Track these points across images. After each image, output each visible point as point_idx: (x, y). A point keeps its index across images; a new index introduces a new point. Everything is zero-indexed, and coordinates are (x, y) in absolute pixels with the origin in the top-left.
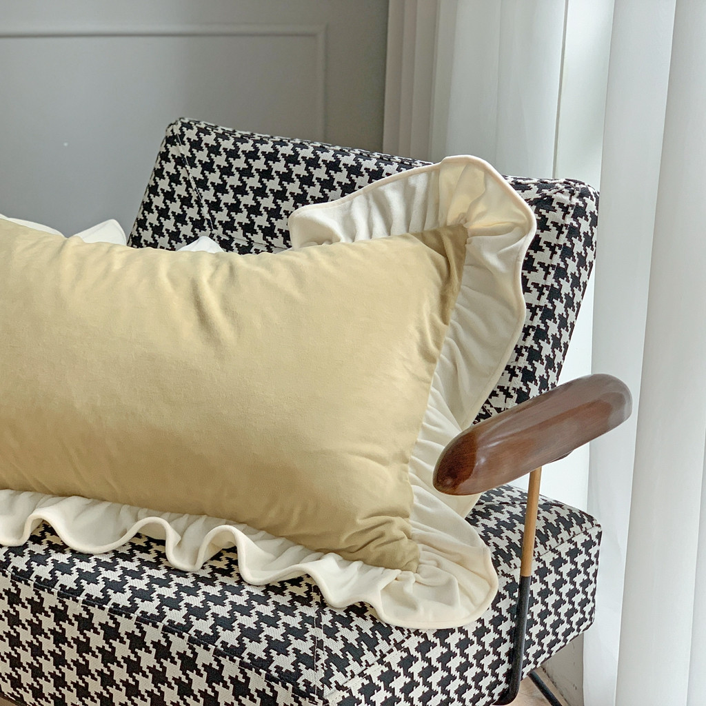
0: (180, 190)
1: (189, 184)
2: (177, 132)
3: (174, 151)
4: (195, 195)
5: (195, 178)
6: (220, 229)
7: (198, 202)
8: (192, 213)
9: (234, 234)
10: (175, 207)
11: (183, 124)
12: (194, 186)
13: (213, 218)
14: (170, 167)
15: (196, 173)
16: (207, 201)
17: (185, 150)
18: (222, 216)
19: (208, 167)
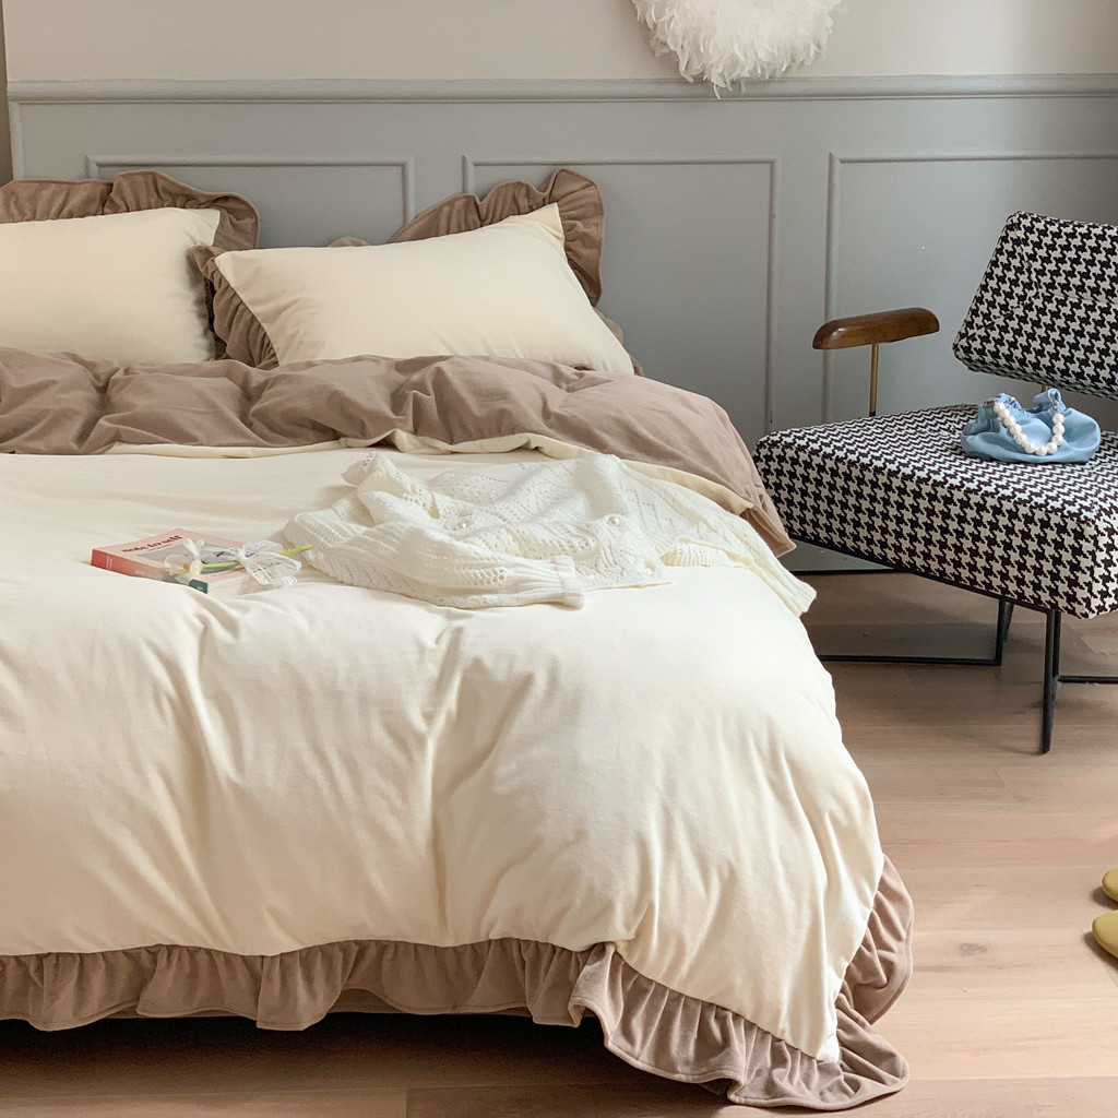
0: (1016, 262)
1: (1022, 258)
2: (1015, 221)
3: (1012, 234)
4: (1026, 265)
5: (1027, 254)
6: (1044, 288)
7: (1029, 270)
8: (1024, 278)
9: (1054, 292)
10: (1011, 275)
11: (1021, 216)
12: (1026, 258)
13: (1039, 281)
14: (1008, 247)
15: (1028, 249)
16: (1035, 270)
17: (1020, 234)
18: (1046, 279)
19: (1038, 245)
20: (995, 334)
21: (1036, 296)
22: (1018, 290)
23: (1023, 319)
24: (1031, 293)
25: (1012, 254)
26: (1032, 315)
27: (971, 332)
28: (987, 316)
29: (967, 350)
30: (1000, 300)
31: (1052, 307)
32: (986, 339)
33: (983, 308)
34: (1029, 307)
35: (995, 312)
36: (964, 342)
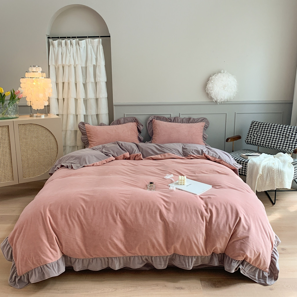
0: (254, 128)
1: (255, 128)
3: (253, 124)
6: (260, 133)
7: (257, 129)
8: (256, 131)
10: (254, 130)
11: (254, 121)
14: (253, 126)
15: (256, 126)
17: (255, 124)
18: (260, 131)
19: (258, 126)
20: (252, 139)
21: (259, 133)
22: (256, 133)
23: (257, 137)
24: (258, 133)
25: (253, 127)
26: (258, 136)
27: (248, 139)
28: (250, 136)
29: (248, 141)
30: (253, 134)
31: (262, 135)
32: (251, 140)
33: (250, 135)
34: (258, 135)
35: (252, 136)
36: (247, 140)
